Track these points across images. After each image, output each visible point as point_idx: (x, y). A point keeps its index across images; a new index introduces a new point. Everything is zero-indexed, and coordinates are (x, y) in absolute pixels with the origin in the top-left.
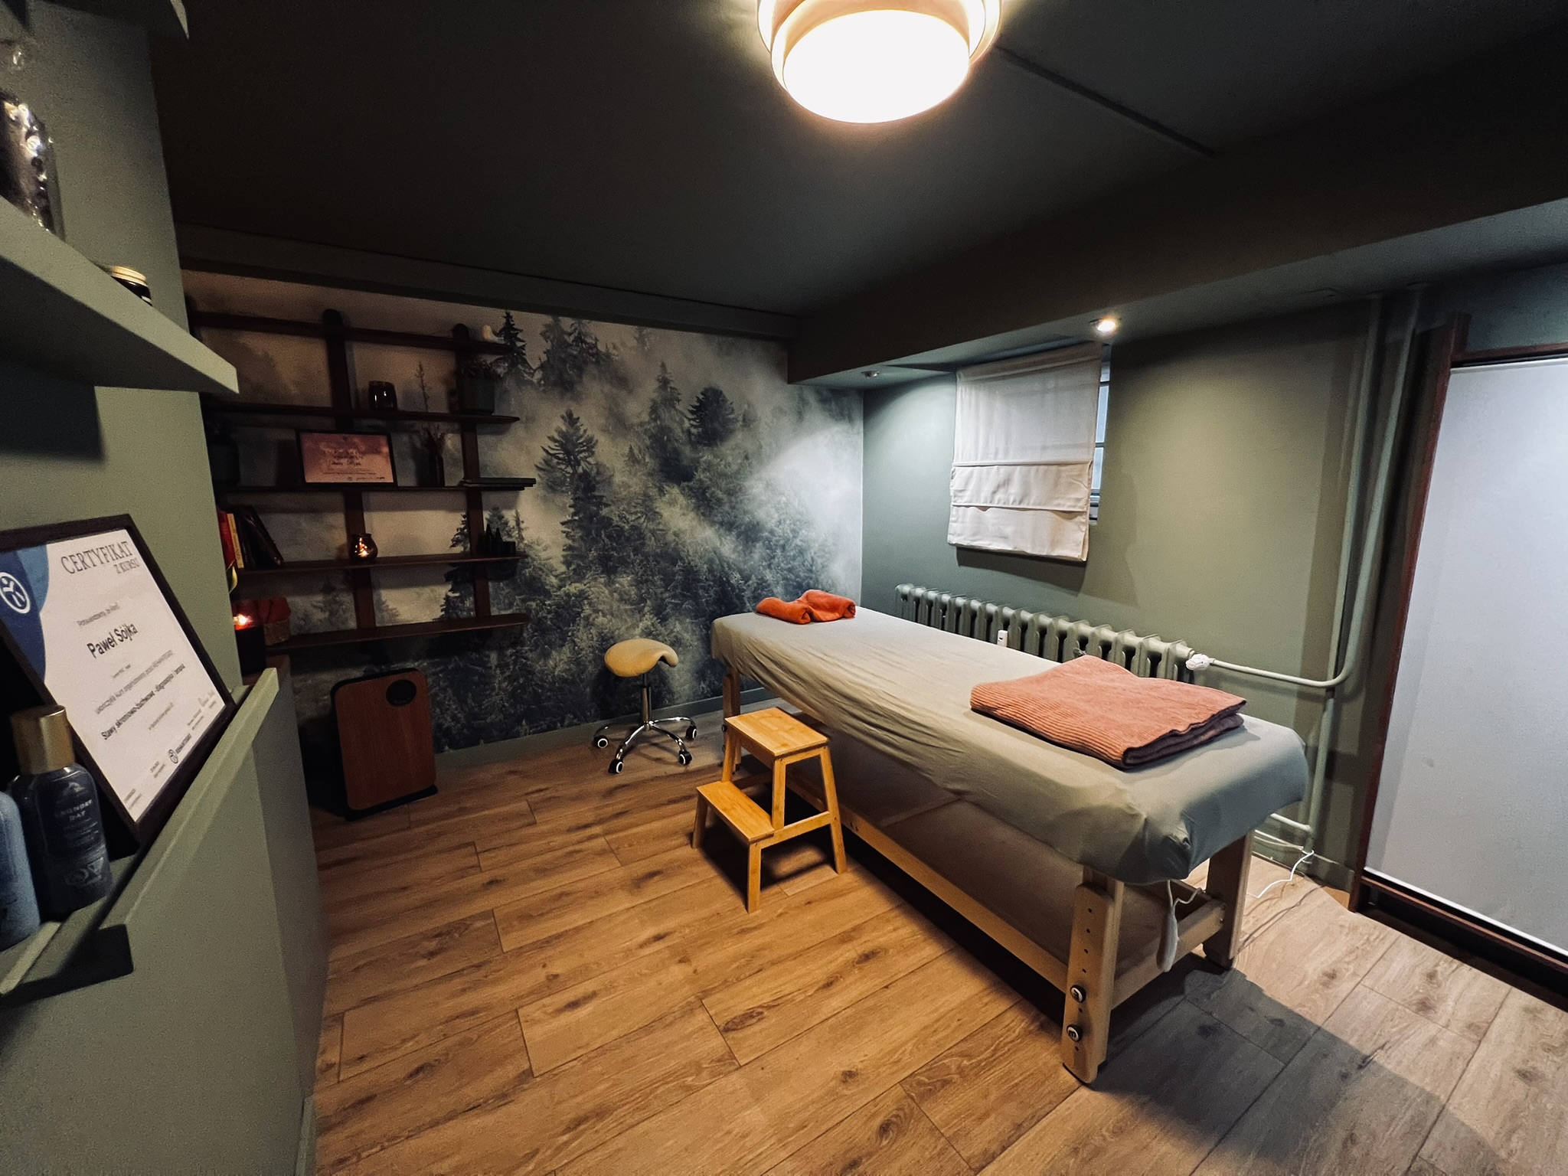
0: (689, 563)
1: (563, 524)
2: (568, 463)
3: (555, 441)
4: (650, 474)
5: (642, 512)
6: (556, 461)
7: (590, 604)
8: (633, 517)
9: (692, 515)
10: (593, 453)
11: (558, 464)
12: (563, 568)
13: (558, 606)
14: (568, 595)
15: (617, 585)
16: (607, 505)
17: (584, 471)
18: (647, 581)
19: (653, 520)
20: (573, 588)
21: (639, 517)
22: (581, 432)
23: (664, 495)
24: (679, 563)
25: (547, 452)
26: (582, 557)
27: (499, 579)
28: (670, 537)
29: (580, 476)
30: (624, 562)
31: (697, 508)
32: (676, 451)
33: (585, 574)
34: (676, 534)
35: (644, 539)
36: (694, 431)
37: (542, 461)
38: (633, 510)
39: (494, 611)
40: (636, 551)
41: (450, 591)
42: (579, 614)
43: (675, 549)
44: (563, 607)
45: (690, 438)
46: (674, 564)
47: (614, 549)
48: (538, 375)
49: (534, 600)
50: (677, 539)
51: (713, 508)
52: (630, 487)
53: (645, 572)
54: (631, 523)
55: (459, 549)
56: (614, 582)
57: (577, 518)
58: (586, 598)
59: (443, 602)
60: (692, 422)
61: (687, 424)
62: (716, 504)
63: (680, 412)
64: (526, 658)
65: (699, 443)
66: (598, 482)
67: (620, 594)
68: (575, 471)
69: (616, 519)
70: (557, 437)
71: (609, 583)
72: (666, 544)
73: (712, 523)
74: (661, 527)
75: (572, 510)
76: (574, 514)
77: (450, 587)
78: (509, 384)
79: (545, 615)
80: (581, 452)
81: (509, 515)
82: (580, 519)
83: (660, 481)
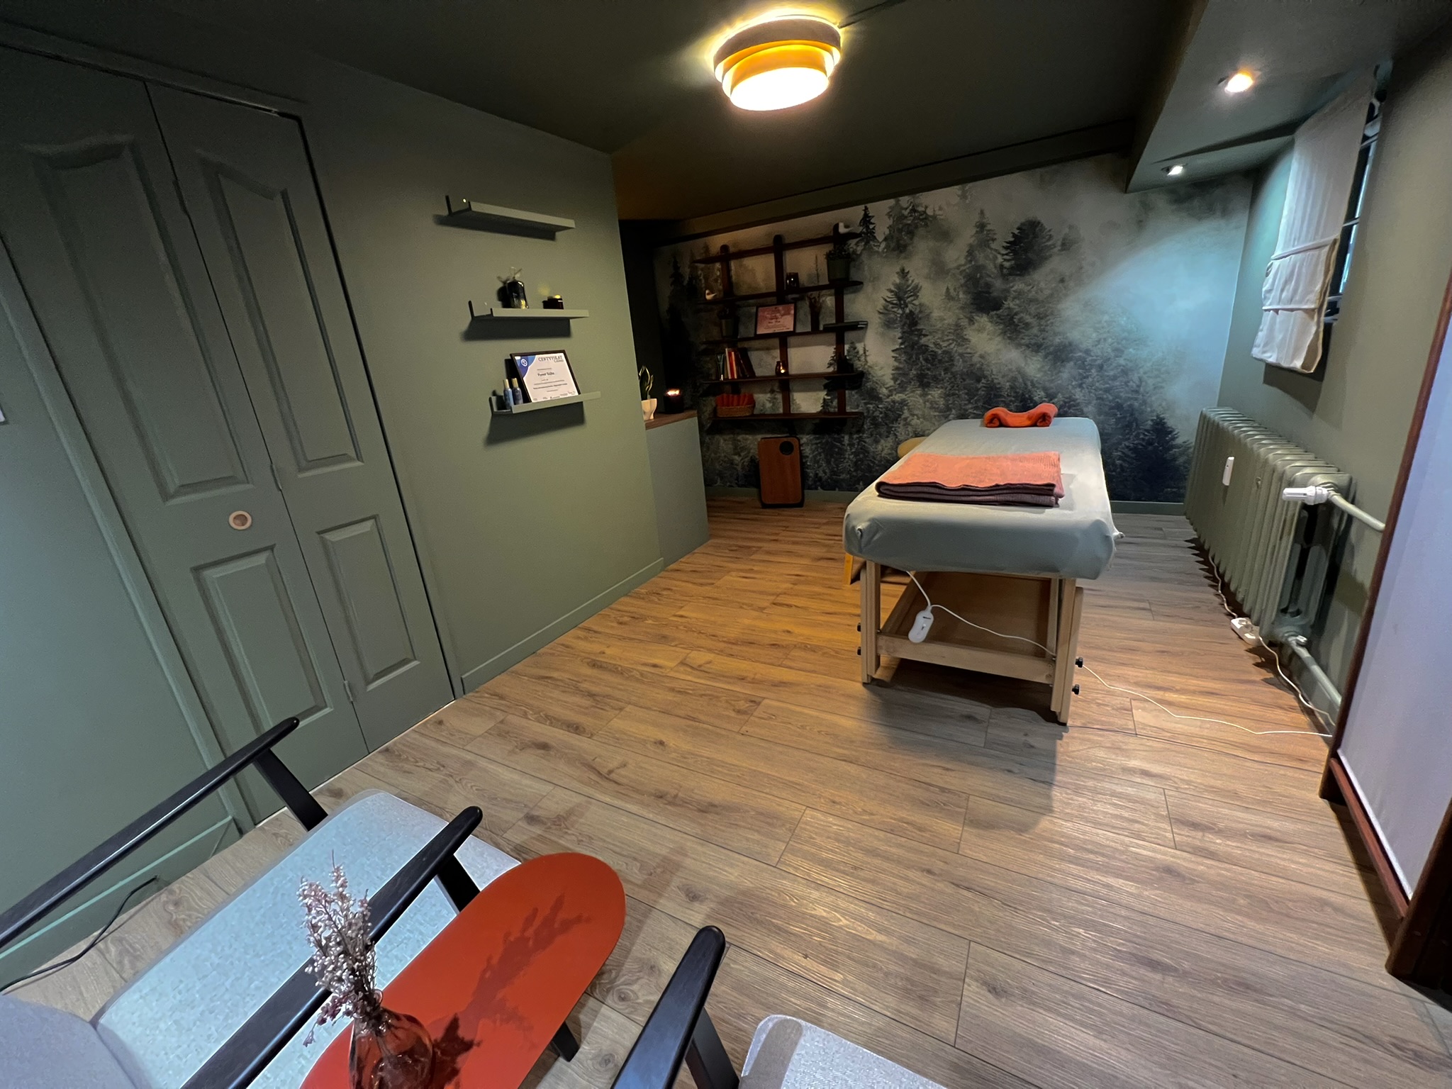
0: (993, 381)
1: (893, 351)
2: (899, 306)
3: (891, 291)
4: (962, 308)
5: (953, 340)
6: (891, 306)
7: (909, 409)
8: (945, 344)
9: (999, 339)
10: (918, 296)
11: (893, 308)
12: (892, 383)
13: (887, 408)
14: (894, 402)
15: (930, 397)
16: (925, 335)
17: (911, 311)
18: (953, 394)
19: (963, 345)
20: (898, 397)
21: (951, 344)
22: (910, 282)
23: (974, 324)
24: (983, 381)
25: (886, 300)
26: (905, 375)
27: (852, 389)
28: (976, 359)
29: (907, 315)
30: (936, 379)
31: (1004, 333)
32: (988, 285)
33: (906, 387)
34: (982, 357)
35: (952, 361)
36: (1007, 264)
37: (882, 308)
38: (946, 338)
39: (848, 409)
40: (946, 370)
41: (826, 395)
42: (900, 416)
43: (980, 369)
44: (890, 410)
45: (1002, 271)
46: (979, 381)
47: (929, 369)
48: (883, 245)
49: (871, 404)
50: (983, 361)
51: (1020, 332)
52: (945, 319)
53: (953, 387)
54: (944, 349)
55: (831, 369)
56: (927, 394)
57: (903, 346)
58: (906, 405)
59: (822, 401)
60: (1006, 257)
61: (1000, 260)
62: (1023, 328)
63: (996, 250)
64: (865, 442)
65: (1010, 274)
66: (920, 319)
67: (931, 403)
68: (904, 312)
69: (932, 345)
70: (893, 288)
71: (924, 395)
72: (972, 365)
73: (1019, 345)
74: (969, 350)
75: (900, 341)
76: (901, 344)
77: (826, 393)
78: (864, 257)
79: (878, 414)
80: (908, 297)
81: (860, 347)
82: (906, 347)
83: (971, 312)
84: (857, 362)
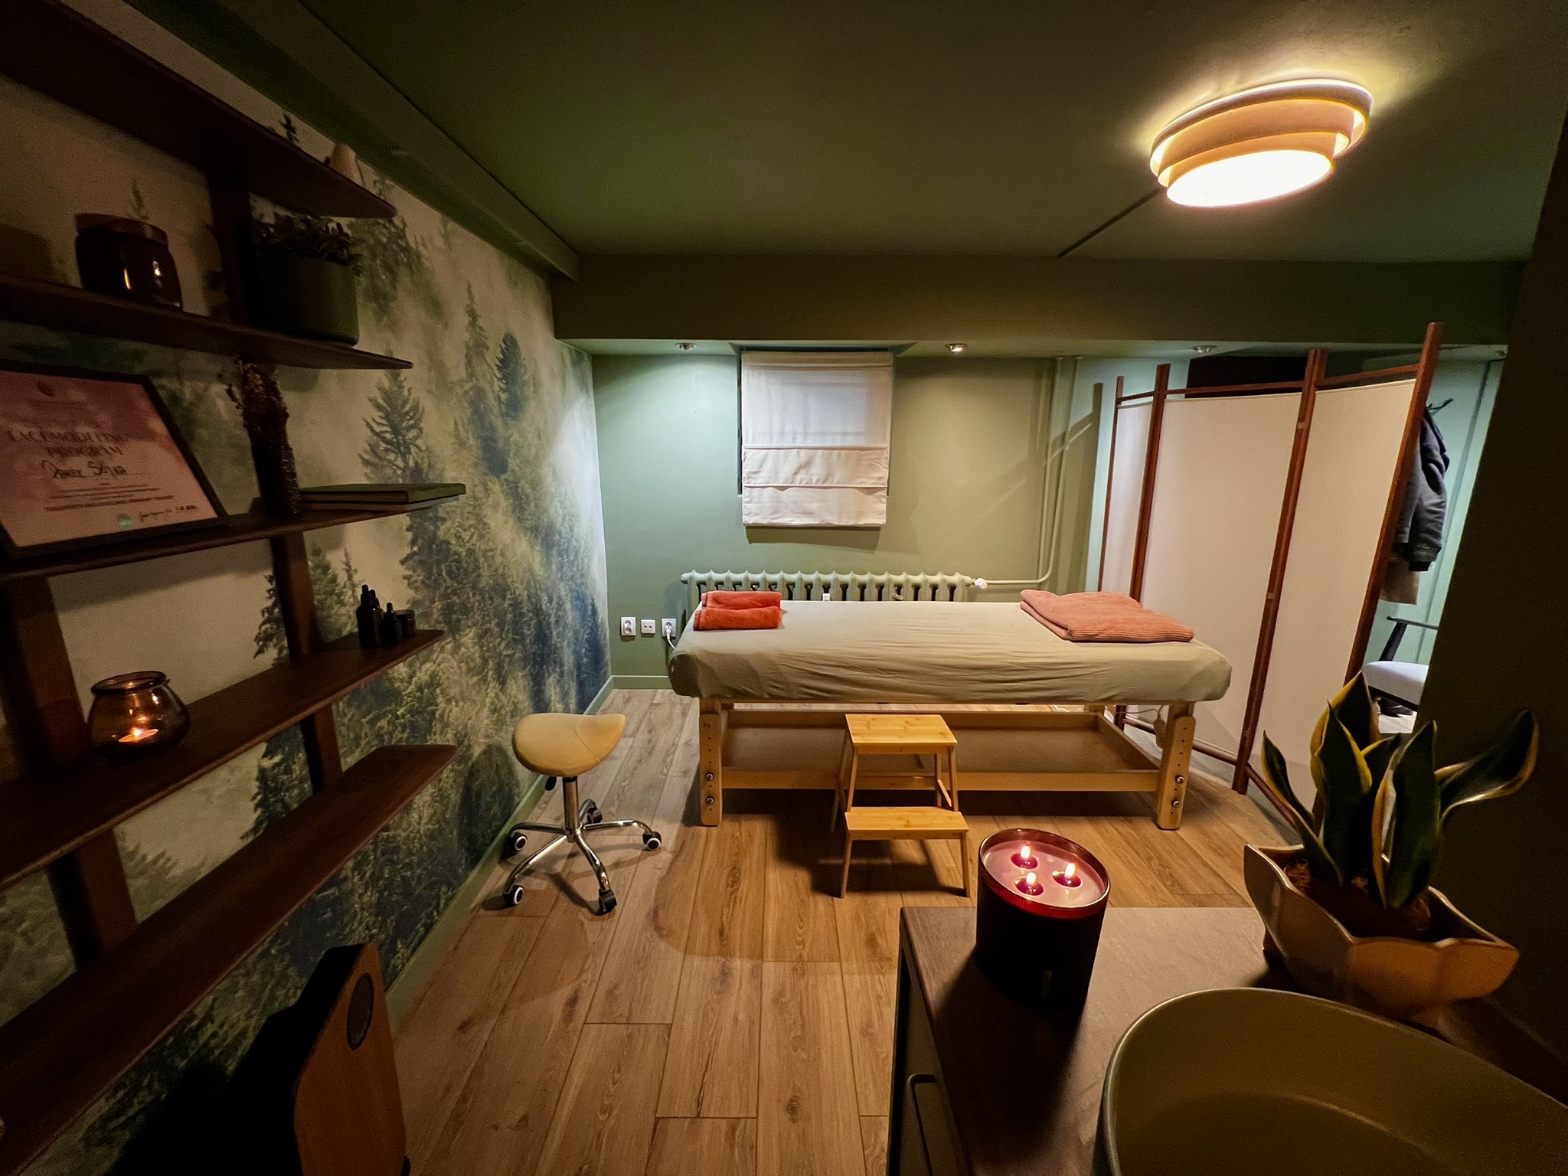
0: (515, 593)
1: (403, 562)
2: (398, 448)
3: (378, 406)
4: (477, 465)
5: (474, 527)
6: (383, 446)
8: (468, 536)
9: (512, 521)
10: (422, 430)
11: (386, 451)
15: (463, 649)
16: (444, 520)
17: (416, 463)
18: (486, 632)
19: (484, 536)
21: (473, 535)
22: (406, 393)
23: (489, 495)
24: (508, 596)
25: (371, 428)
28: (498, 559)
29: (412, 472)
30: (465, 610)
31: (514, 511)
32: (492, 428)
34: (502, 553)
35: (478, 567)
36: (502, 396)
37: (368, 448)
40: (473, 588)
41: (264, 756)
42: (434, 713)
43: (503, 575)
44: (417, 712)
45: (500, 407)
46: (504, 598)
47: (455, 592)
49: (384, 715)
50: (504, 561)
51: (524, 510)
53: (484, 618)
54: (467, 545)
55: (271, 655)
56: (460, 646)
57: (416, 549)
58: (438, 684)
59: (254, 787)
60: (500, 383)
61: (496, 386)
62: (526, 504)
63: (490, 367)
65: (507, 414)
67: (466, 663)
69: (453, 541)
70: (379, 400)
71: (456, 649)
72: (496, 571)
73: (525, 530)
74: (490, 545)
75: (410, 535)
76: (413, 543)
77: (263, 748)
79: (400, 736)
80: (409, 429)
81: (336, 562)
83: (485, 474)
84: (337, 611)
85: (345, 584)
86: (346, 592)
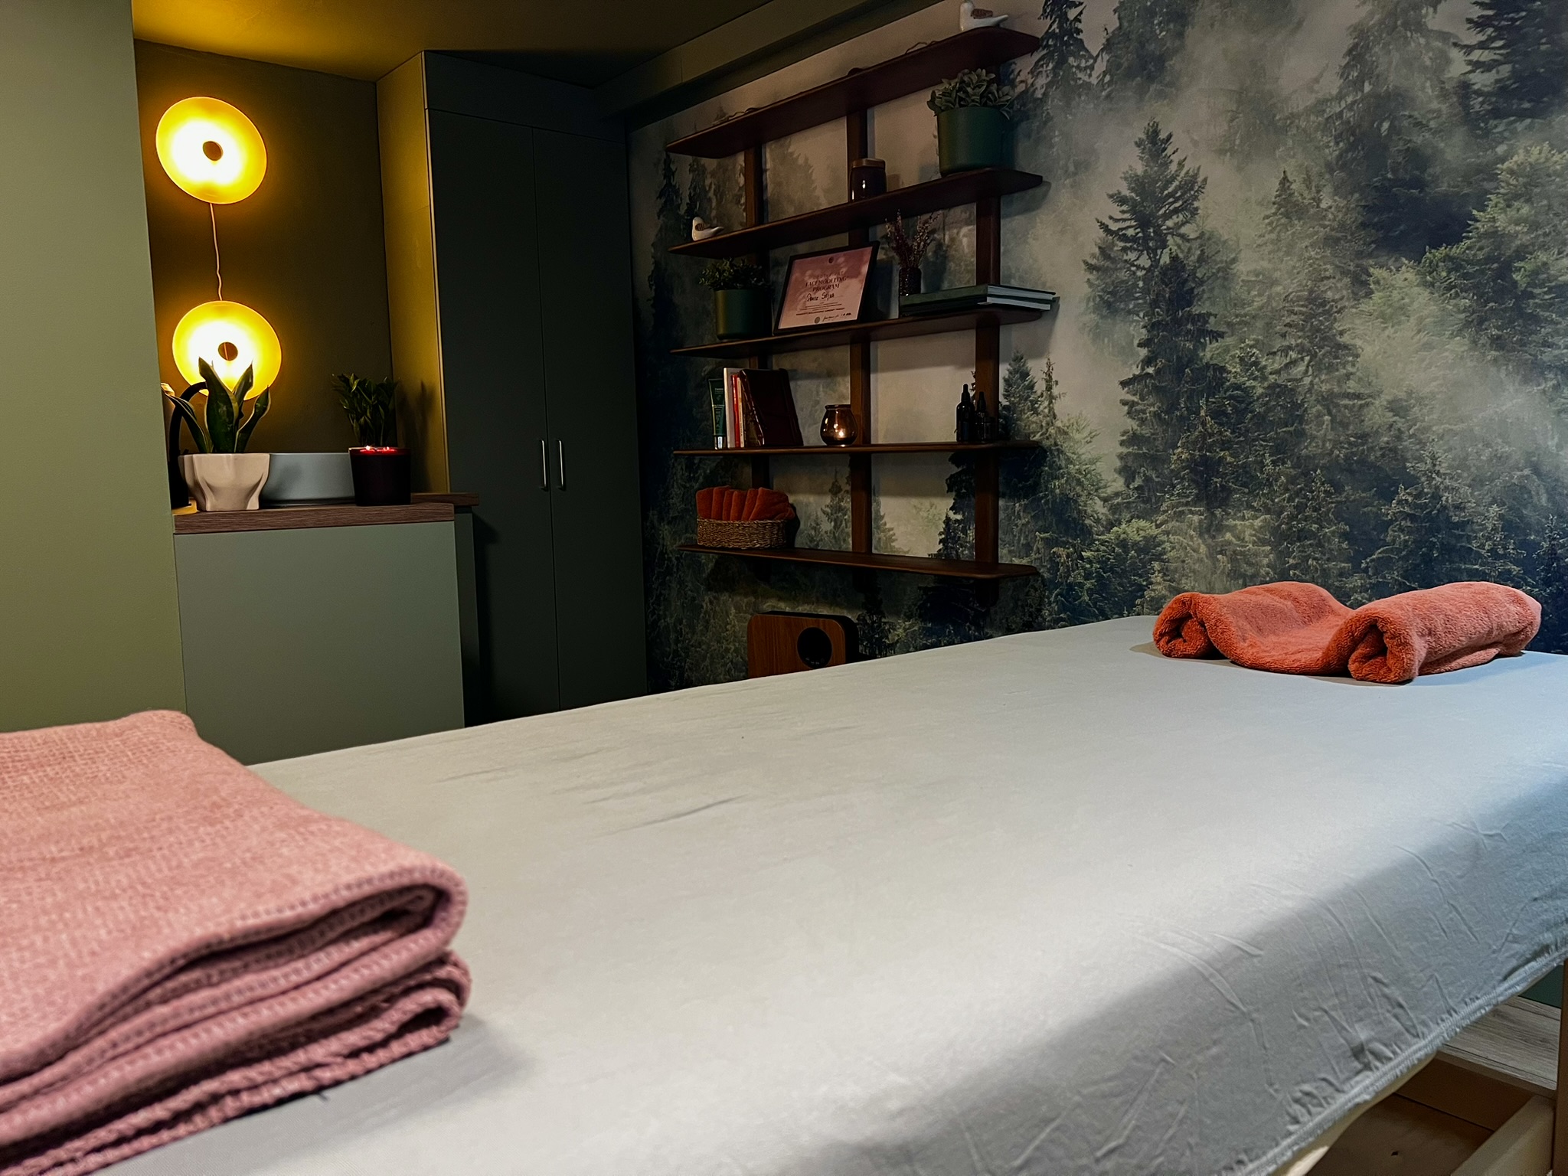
0: (1436, 497)
1: (1124, 384)
2: (1140, 244)
3: (1121, 200)
4: (1330, 242)
5: (1301, 349)
7: (1165, 572)
8: (1278, 363)
9: (1459, 345)
10: (1194, 212)
11: (1124, 250)
12: (1118, 484)
13: (1103, 562)
14: (1123, 544)
15: (1228, 536)
17: (1174, 259)
18: (1302, 536)
19: (1331, 368)
20: (1135, 530)
21: (1294, 363)
22: (1173, 167)
23: (1369, 294)
24: (1402, 495)
25: (1105, 227)
26: (1156, 460)
27: (1015, 495)
28: (1376, 416)
29: (1165, 271)
30: (1248, 479)
31: (1476, 322)
32: (1418, 159)
33: (1160, 500)
34: (1397, 408)
35: (1301, 419)
36: (1482, 80)
37: (1097, 251)
38: (1278, 344)
39: (1005, 556)
40: (1280, 450)
41: (951, 509)
42: (1142, 589)
43: (1391, 451)
44: (1112, 570)
45: (1466, 107)
46: (1388, 496)
47: (1225, 445)
48: (1101, 66)
49: (1064, 545)
50: (1400, 423)
51: (1535, 319)
52: (1274, 282)
53: (1300, 508)
54: (1272, 378)
56: (1220, 529)
57: (1151, 370)
58: (1158, 557)
59: (942, 527)
60: (1476, 55)
61: (1458, 66)
62: (1548, 306)
63: (1444, 36)
65: (1497, 114)
66: (1202, 282)
67: (1233, 560)
68: (1155, 263)
69: (1235, 368)
70: (1126, 192)
71: (1212, 529)
72: (1363, 437)
73: (1534, 370)
74: (1352, 386)
77: (951, 502)
78: (1053, 105)
79: (1080, 580)
80: (1167, 216)
81: (1036, 369)
82: (1158, 372)
83: (1360, 255)
84: (1028, 417)
85: (1042, 394)
86: (1042, 401)
